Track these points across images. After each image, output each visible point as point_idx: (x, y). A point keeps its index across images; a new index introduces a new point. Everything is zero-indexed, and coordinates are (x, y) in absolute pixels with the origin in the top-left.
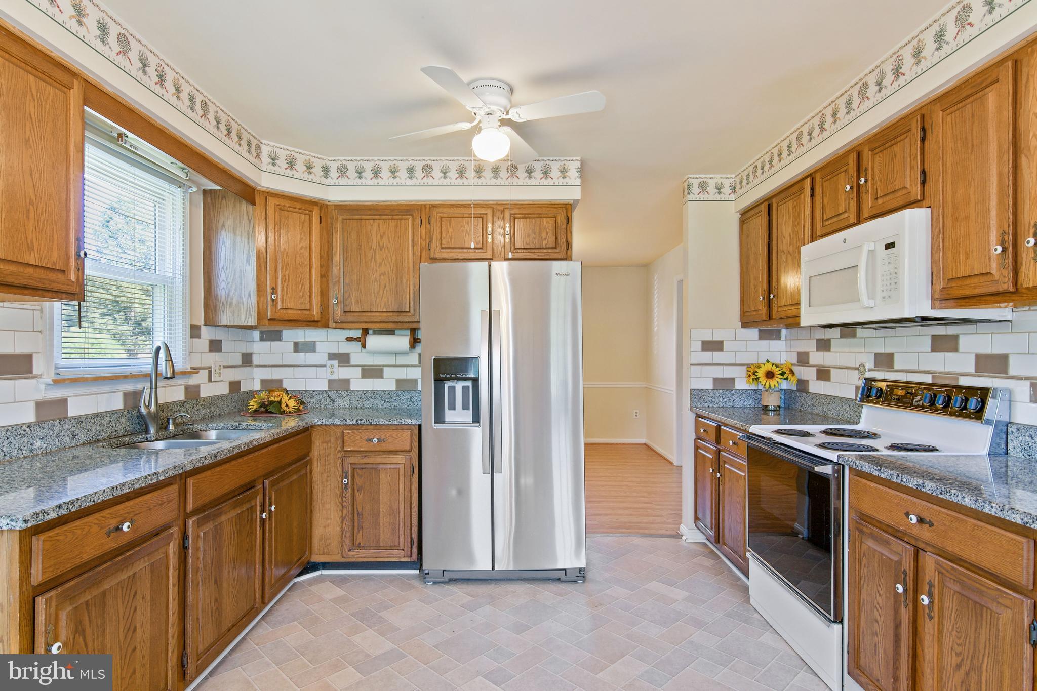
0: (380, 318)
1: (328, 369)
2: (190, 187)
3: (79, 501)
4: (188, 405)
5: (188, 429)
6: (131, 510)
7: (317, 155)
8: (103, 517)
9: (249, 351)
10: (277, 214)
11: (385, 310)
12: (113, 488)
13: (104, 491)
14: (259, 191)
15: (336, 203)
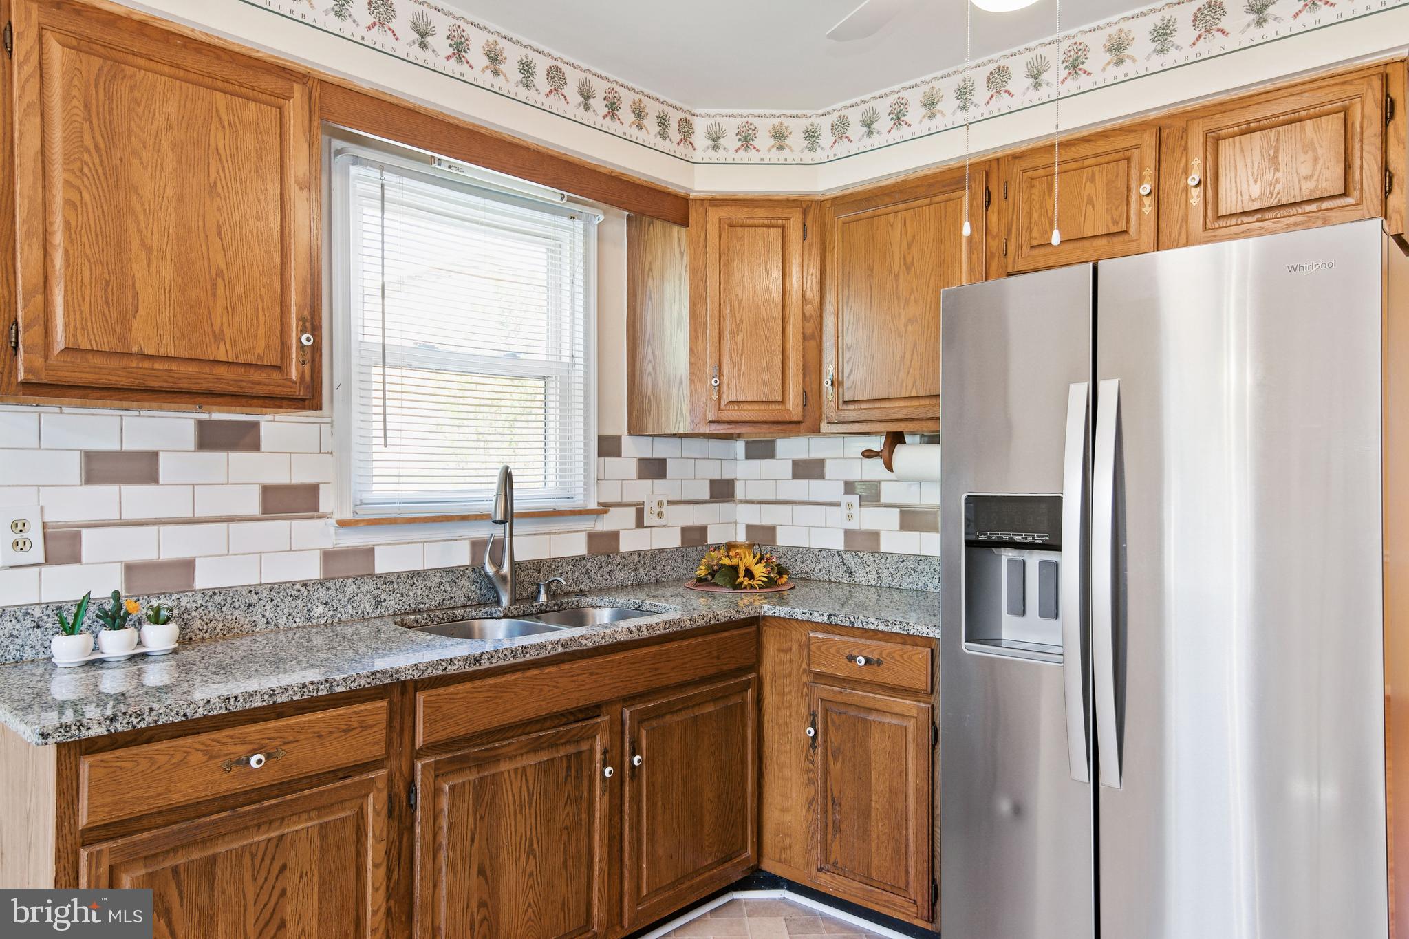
0: (905, 411)
1: (843, 510)
2: (596, 216)
3: (153, 714)
4: (590, 564)
5: (568, 603)
6: (279, 735)
7: (794, 112)
8: (213, 740)
9: (726, 476)
10: (724, 235)
11: (913, 394)
12: (229, 699)
13: (209, 702)
14: (695, 200)
15: (834, 194)
